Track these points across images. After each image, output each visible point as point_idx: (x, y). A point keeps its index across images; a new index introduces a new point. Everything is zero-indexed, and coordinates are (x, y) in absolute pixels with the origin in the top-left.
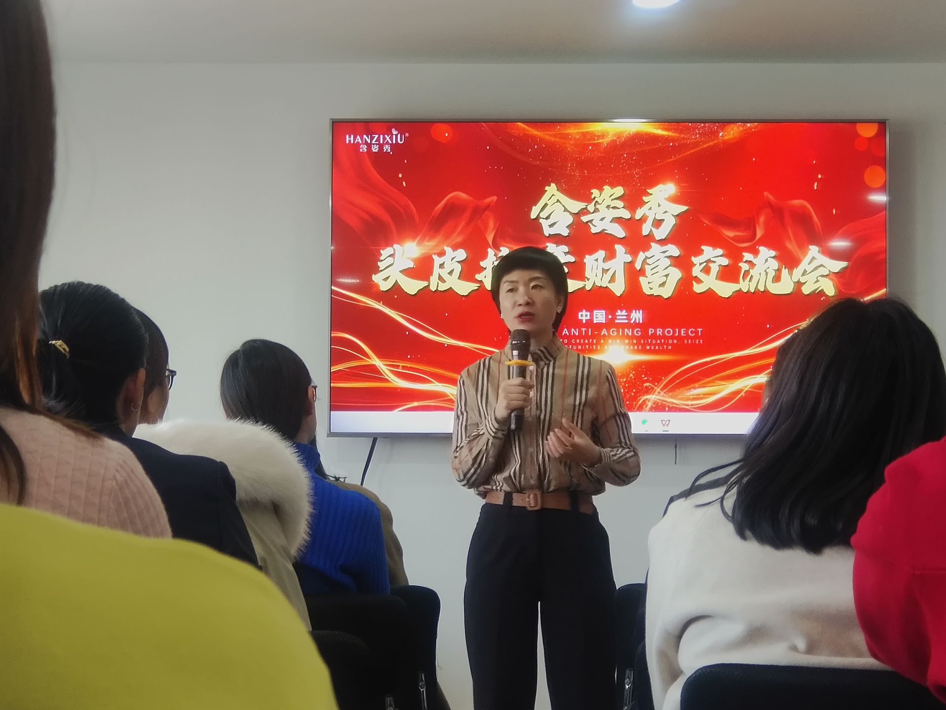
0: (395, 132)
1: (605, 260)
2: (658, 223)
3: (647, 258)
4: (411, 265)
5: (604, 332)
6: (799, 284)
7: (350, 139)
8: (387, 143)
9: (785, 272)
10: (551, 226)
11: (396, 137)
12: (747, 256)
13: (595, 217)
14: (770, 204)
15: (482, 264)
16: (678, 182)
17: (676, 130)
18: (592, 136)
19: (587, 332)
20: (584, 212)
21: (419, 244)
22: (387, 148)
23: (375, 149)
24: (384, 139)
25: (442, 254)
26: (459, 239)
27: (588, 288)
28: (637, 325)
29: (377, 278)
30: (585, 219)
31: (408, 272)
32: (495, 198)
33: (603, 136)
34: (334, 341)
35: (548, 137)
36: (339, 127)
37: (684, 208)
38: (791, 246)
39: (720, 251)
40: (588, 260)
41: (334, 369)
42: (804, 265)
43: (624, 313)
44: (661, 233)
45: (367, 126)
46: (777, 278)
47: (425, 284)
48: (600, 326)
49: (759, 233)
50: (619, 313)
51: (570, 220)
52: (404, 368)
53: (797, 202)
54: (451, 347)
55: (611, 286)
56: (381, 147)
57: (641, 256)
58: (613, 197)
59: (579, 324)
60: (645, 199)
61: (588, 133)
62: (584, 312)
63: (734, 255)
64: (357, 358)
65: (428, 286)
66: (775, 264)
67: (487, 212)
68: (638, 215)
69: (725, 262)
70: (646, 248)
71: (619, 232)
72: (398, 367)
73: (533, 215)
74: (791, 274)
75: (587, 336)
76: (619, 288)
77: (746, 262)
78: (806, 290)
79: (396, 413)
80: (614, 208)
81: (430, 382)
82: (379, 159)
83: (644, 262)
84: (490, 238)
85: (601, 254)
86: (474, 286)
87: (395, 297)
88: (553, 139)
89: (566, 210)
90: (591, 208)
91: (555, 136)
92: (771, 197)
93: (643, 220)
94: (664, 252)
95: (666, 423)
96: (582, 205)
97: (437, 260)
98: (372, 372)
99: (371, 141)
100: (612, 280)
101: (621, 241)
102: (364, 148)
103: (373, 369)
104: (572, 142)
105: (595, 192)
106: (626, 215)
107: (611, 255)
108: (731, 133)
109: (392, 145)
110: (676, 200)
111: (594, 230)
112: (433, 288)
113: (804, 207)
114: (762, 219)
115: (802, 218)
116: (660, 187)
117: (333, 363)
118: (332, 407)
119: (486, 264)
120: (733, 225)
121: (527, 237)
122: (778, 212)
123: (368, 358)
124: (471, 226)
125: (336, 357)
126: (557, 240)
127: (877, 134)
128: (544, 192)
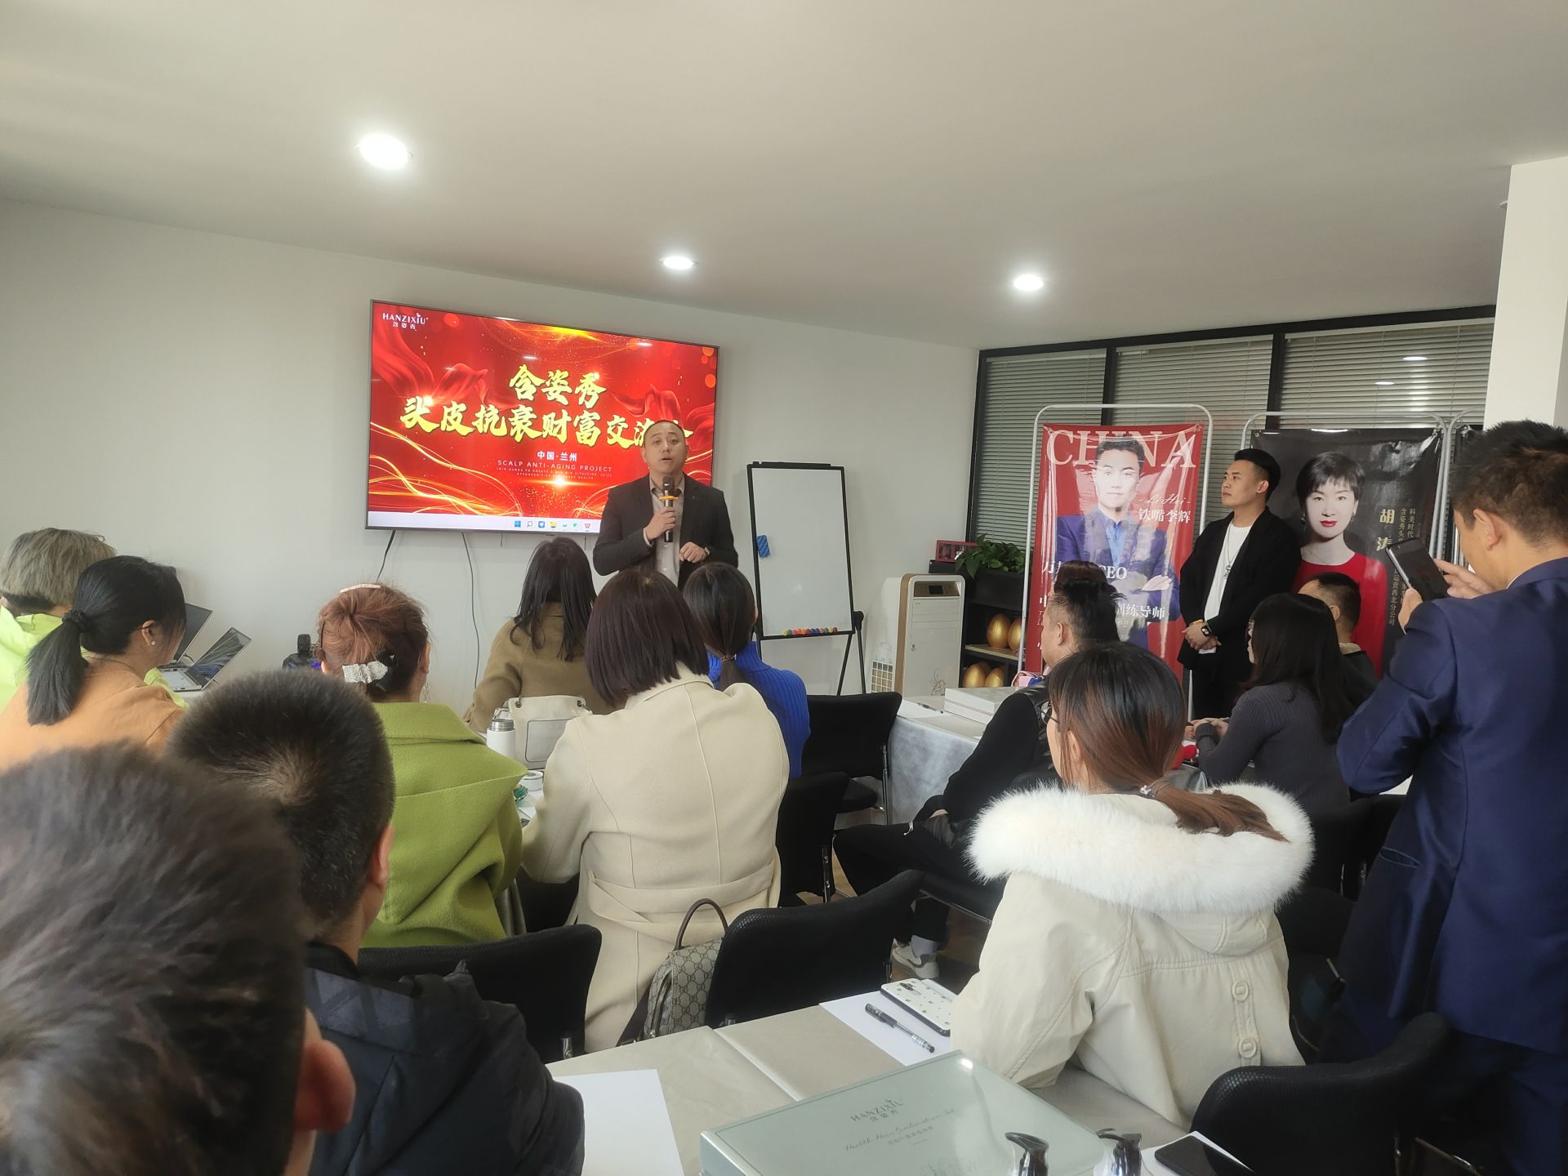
0: (419, 316)
1: (555, 419)
2: (588, 398)
3: (581, 420)
4: (428, 411)
5: (553, 466)
7: (386, 316)
8: (413, 323)
10: (523, 393)
11: (420, 320)
13: (551, 390)
14: (653, 393)
15: (477, 415)
16: (600, 374)
17: (601, 338)
18: (550, 335)
19: (542, 465)
20: (543, 385)
21: (434, 397)
23: (404, 326)
24: (411, 319)
25: (450, 406)
26: (461, 397)
27: (544, 436)
28: (573, 463)
29: (403, 419)
30: (544, 390)
31: (424, 416)
32: (486, 370)
33: (557, 336)
34: (371, 461)
35: (522, 333)
36: (377, 306)
37: (604, 390)
40: (545, 418)
41: (371, 481)
43: (566, 454)
44: (590, 405)
45: (398, 308)
47: (437, 425)
48: (551, 462)
49: (646, 410)
50: (563, 454)
51: (534, 390)
52: (421, 483)
53: (669, 392)
54: (454, 470)
55: (558, 436)
56: (408, 325)
57: (577, 418)
58: (563, 377)
59: (537, 460)
60: (582, 381)
61: (548, 333)
62: (541, 452)
63: (631, 422)
64: (388, 475)
65: (440, 427)
67: (481, 380)
68: (577, 391)
69: (626, 426)
70: (582, 413)
71: (564, 401)
72: (417, 482)
73: (511, 384)
75: (542, 468)
76: (563, 438)
79: (415, 514)
80: (563, 385)
81: (438, 493)
82: (406, 333)
83: (579, 422)
84: (482, 398)
85: (553, 415)
86: (470, 430)
87: (416, 433)
88: (525, 334)
89: (532, 383)
90: (548, 383)
91: (527, 332)
92: (655, 389)
93: (580, 394)
94: (591, 417)
95: (587, 526)
96: (542, 381)
97: (447, 410)
98: (400, 486)
99: (402, 319)
100: (559, 432)
101: (565, 407)
102: (396, 325)
103: (400, 483)
104: (538, 338)
105: (551, 374)
106: (569, 390)
107: (559, 416)
109: (416, 325)
110: (598, 383)
111: (549, 398)
112: (443, 429)
113: (671, 395)
114: (648, 401)
115: (671, 404)
116: (591, 374)
117: (371, 476)
118: (369, 509)
119: (480, 415)
120: (631, 402)
121: (507, 399)
122: (658, 398)
123: (396, 474)
124: (470, 388)
125: (372, 472)
126: (526, 402)
127: (713, 355)
128: (518, 370)
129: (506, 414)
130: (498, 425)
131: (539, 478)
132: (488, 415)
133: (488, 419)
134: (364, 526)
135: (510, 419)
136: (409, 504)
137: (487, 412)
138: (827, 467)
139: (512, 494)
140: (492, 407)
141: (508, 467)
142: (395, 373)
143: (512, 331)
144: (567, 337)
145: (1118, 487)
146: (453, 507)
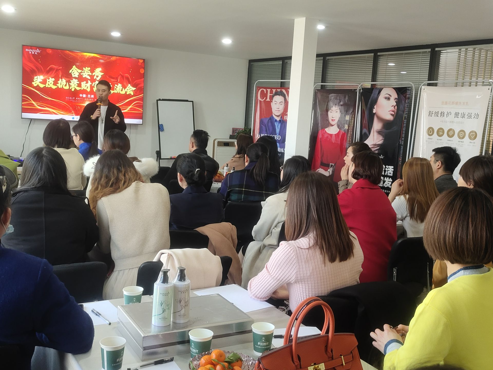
0: (38, 50)
1: (86, 83)
2: (97, 76)
4: (42, 81)
5: (85, 99)
6: (126, 92)
7: (27, 50)
9: (123, 89)
10: (74, 75)
11: (38, 51)
12: (116, 85)
13: (84, 74)
15: (58, 82)
16: (102, 69)
17: (102, 56)
18: (84, 56)
21: (44, 76)
23: (33, 53)
24: (35, 51)
26: (53, 76)
27: (82, 89)
28: (92, 98)
29: (33, 83)
30: (82, 74)
31: (40, 82)
32: (61, 67)
33: (86, 56)
34: (23, 97)
35: (73, 55)
36: (24, 47)
37: (103, 74)
38: (125, 84)
40: (82, 83)
41: (23, 103)
42: (127, 88)
43: (90, 95)
45: (31, 47)
46: (122, 90)
47: (45, 85)
48: (85, 98)
49: (119, 80)
51: (78, 74)
52: (40, 104)
53: (126, 75)
54: (51, 100)
55: (87, 89)
56: (34, 53)
57: (94, 83)
58: (88, 70)
59: (80, 97)
60: (95, 71)
62: (81, 95)
64: (28, 101)
65: (45, 86)
66: (121, 88)
67: (59, 71)
68: (93, 74)
71: (89, 78)
72: (38, 104)
73: (70, 72)
74: (125, 89)
75: (81, 100)
76: (89, 90)
78: (128, 93)
79: (38, 114)
80: (88, 72)
81: (45, 108)
82: (34, 55)
83: (94, 85)
84: (60, 77)
85: (85, 82)
86: (56, 87)
87: (38, 88)
88: (75, 55)
89: (77, 72)
90: (83, 72)
92: (121, 74)
93: (94, 75)
96: (81, 71)
97: (48, 80)
99: (32, 51)
100: (87, 88)
101: (89, 80)
102: (30, 53)
103: (32, 104)
104: (80, 57)
105: (84, 68)
106: (91, 74)
108: (113, 58)
109: (37, 53)
110: (101, 72)
111: (84, 77)
112: (47, 86)
113: (128, 76)
114: (119, 78)
115: (127, 78)
116: (98, 69)
117: (23, 102)
118: (22, 112)
119: (59, 82)
120: (113, 78)
121: (69, 77)
122: (123, 77)
123: (31, 101)
124: (56, 73)
125: (23, 101)
126: (76, 78)
127: (143, 62)
128: (73, 67)
129: (69, 82)
130: (66, 85)
131: (80, 103)
132: (62, 82)
133: (62, 83)
134: (21, 118)
135: (70, 83)
136: (36, 111)
137: (62, 81)
138: (187, 101)
139: (71, 108)
140: (63, 79)
141: (69, 99)
142: (31, 68)
143: (70, 54)
144: (89, 56)
145: (278, 108)
146: (51, 112)
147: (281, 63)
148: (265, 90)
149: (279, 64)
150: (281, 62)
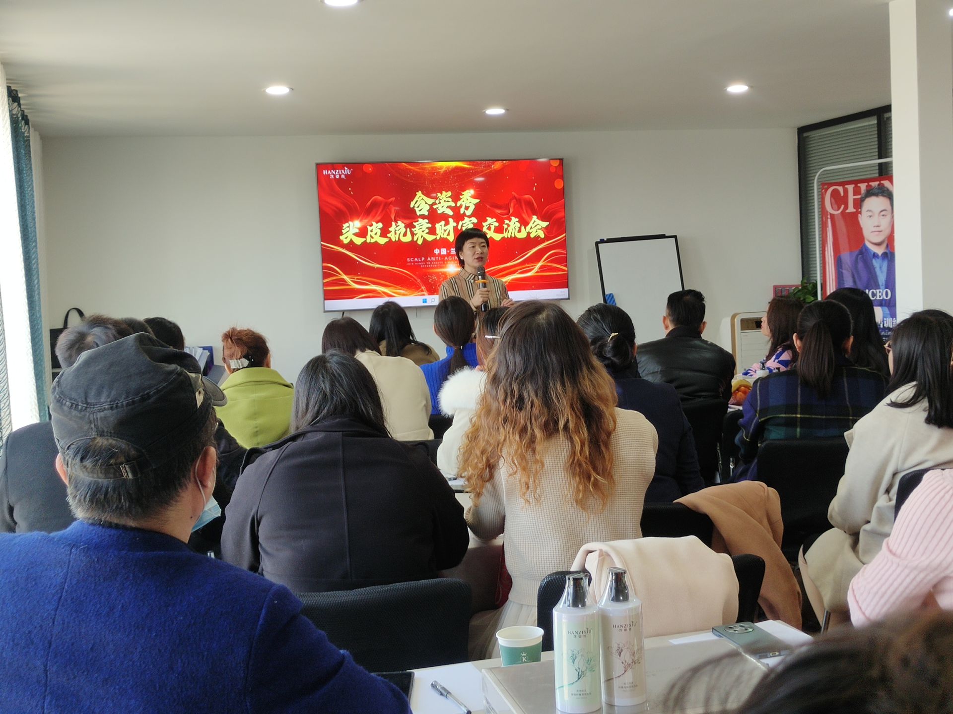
0: (346, 168)
1: (445, 225)
2: (467, 208)
3: (463, 224)
4: (357, 231)
5: (446, 258)
6: (529, 234)
7: (325, 172)
8: (343, 174)
9: (523, 228)
10: (420, 210)
11: (347, 171)
12: (507, 222)
13: (439, 206)
14: (515, 198)
15: (390, 229)
16: (475, 190)
17: (473, 165)
18: (436, 168)
19: (438, 259)
20: (434, 204)
21: (361, 221)
22: (343, 176)
23: (337, 177)
24: (341, 172)
25: (371, 225)
26: (379, 218)
27: (438, 238)
29: (342, 238)
30: (435, 207)
31: (356, 235)
32: (394, 198)
33: (441, 168)
34: (324, 268)
35: (416, 170)
36: (320, 167)
37: (478, 201)
38: (525, 216)
39: (494, 220)
40: (438, 226)
41: (325, 281)
42: (531, 224)
44: (468, 213)
45: (333, 166)
46: (520, 231)
47: (364, 239)
48: (444, 256)
49: (511, 211)
51: (428, 207)
52: (357, 279)
53: (527, 196)
54: (378, 268)
55: (448, 237)
56: (340, 176)
57: (461, 223)
58: (447, 196)
59: (435, 255)
60: (461, 197)
61: (434, 167)
62: (437, 250)
63: (501, 221)
64: (334, 275)
65: (366, 241)
66: (518, 225)
67: (391, 205)
68: (458, 205)
69: (497, 224)
70: (463, 219)
71: (450, 213)
72: (354, 278)
73: (412, 206)
74: (525, 228)
75: (438, 261)
76: (451, 238)
77: (506, 224)
78: (532, 236)
79: (355, 300)
80: (448, 201)
81: (369, 285)
82: (339, 181)
84: (393, 217)
85: (443, 223)
86: (386, 240)
87: (351, 246)
88: (418, 170)
89: (426, 203)
90: (437, 202)
91: (419, 169)
92: (516, 195)
93: (461, 206)
94: (471, 221)
96: (433, 201)
97: (369, 228)
98: (343, 282)
99: (335, 172)
100: (448, 234)
101: (451, 217)
102: (332, 177)
103: (343, 280)
104: (427, 171)
105: (439, 194)
106: (453, 204)
107: (447, 223)
108: (497, 166)
109: (345, 175)
110: (474, 197)
111: (439, 212)
112: (368, 241)
113: (529, 198)
114: (512, 205)
115: (529, 204)
116: (467, 191)
117: (324, 277)
118: (326, 299)
119: (392, 229)
120: (500, 208)
121: (410, 217)
122: (519, 201)
123: (340, 274)
124: (384, 212)
125: (326, 276)
126: (423, 217)
127: (559, 165)
128: (416, 195)
129: (410, 226)
130: (405, 235)
131: (437, 268)
132: (397, 229)
133: (398, 231)
134: (323, 310)
135: (413, 229)
136: (351, 294)
137: (397, 226)
138: (663, 236)
139: (419, 281)
140: (400, 223)
141: (414, 262)
142: (335, 209)
143: (409, 169)
144: (448, 168)
145: (878, 226)
146: (379, 293)
147: (876, 122)
148: (841, 189)
149: (870, 125)
150: (873, 121)
